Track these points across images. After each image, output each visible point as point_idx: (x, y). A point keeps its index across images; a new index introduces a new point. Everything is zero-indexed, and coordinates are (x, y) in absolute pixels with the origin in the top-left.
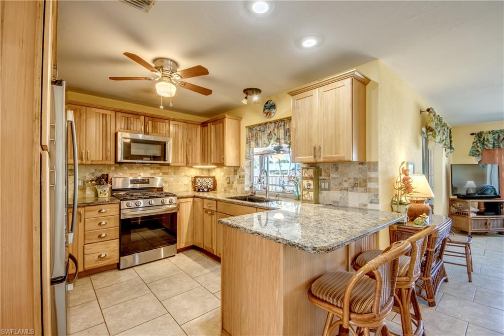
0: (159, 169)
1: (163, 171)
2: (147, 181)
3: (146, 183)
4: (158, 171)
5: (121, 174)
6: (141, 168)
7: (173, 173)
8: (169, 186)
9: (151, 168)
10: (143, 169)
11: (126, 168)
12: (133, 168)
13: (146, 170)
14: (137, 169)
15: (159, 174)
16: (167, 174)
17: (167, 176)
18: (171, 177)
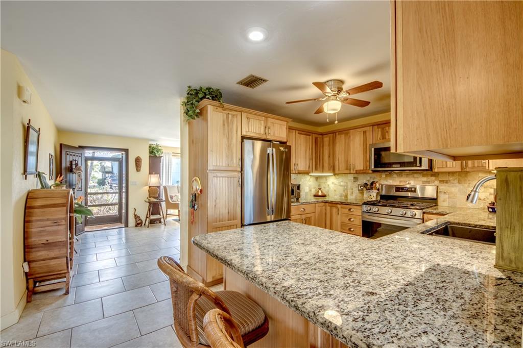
0: (435, 176)
1: (440, 179)
2: (413, 189)
3: (412, 191)
4: (433, 178)
5: (391, 181)
6: (411, 176)
7: (456, 181)
8: (449, 198)
9: (424, 176)
10: (414, 176)
11: (395, 176)
12: (402, 176)
13: (417, 178)
14: (407, 177)
15: (434, 182)
16: (447, 182)
17: (447, 184)
18: (453, 187)
